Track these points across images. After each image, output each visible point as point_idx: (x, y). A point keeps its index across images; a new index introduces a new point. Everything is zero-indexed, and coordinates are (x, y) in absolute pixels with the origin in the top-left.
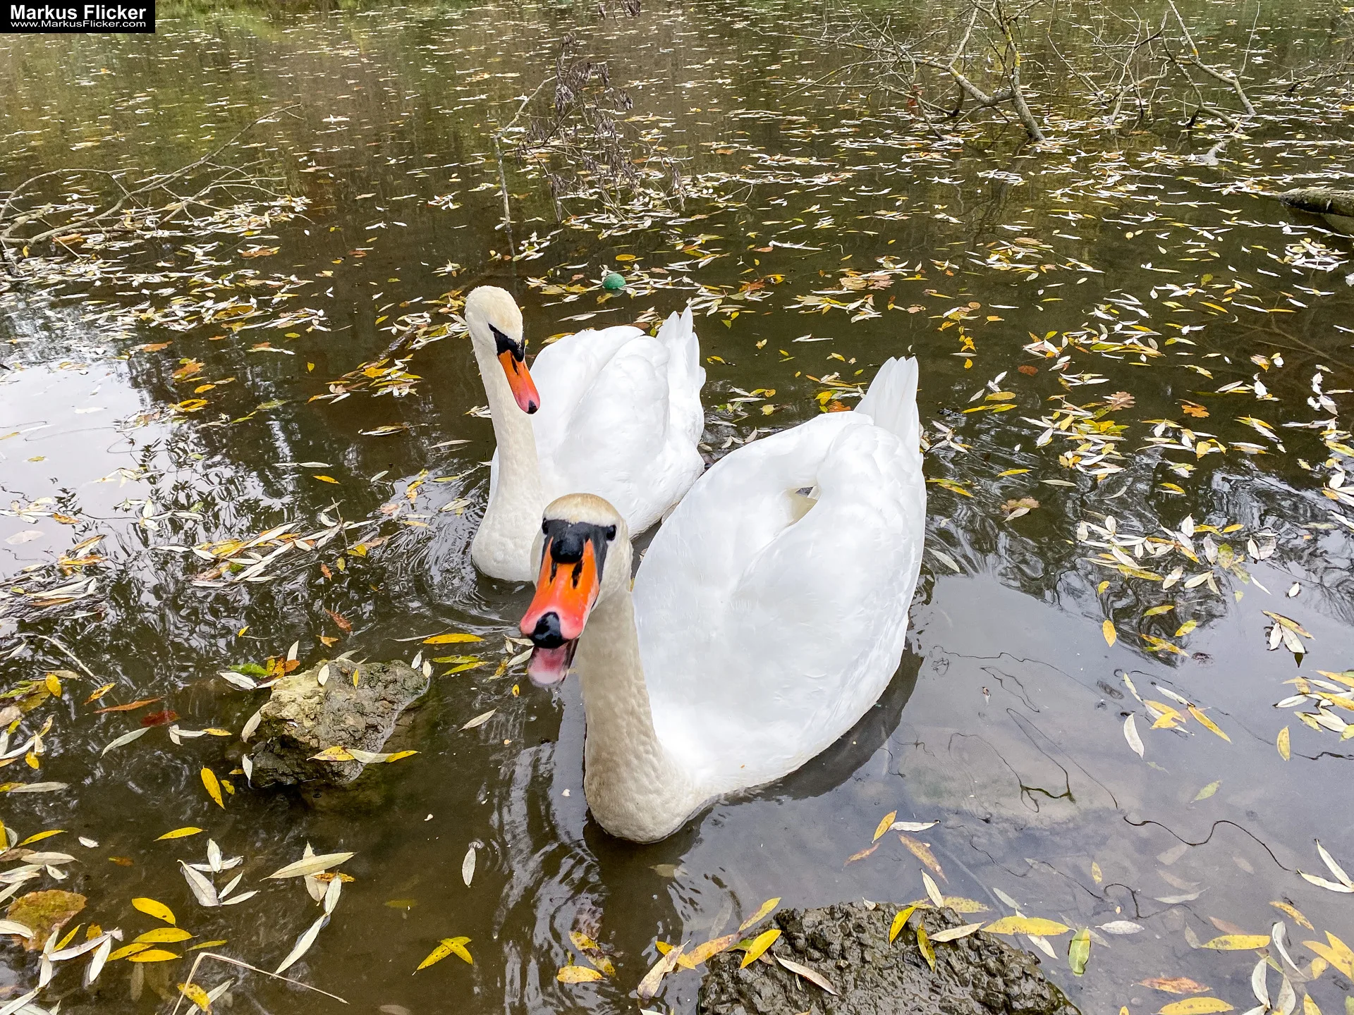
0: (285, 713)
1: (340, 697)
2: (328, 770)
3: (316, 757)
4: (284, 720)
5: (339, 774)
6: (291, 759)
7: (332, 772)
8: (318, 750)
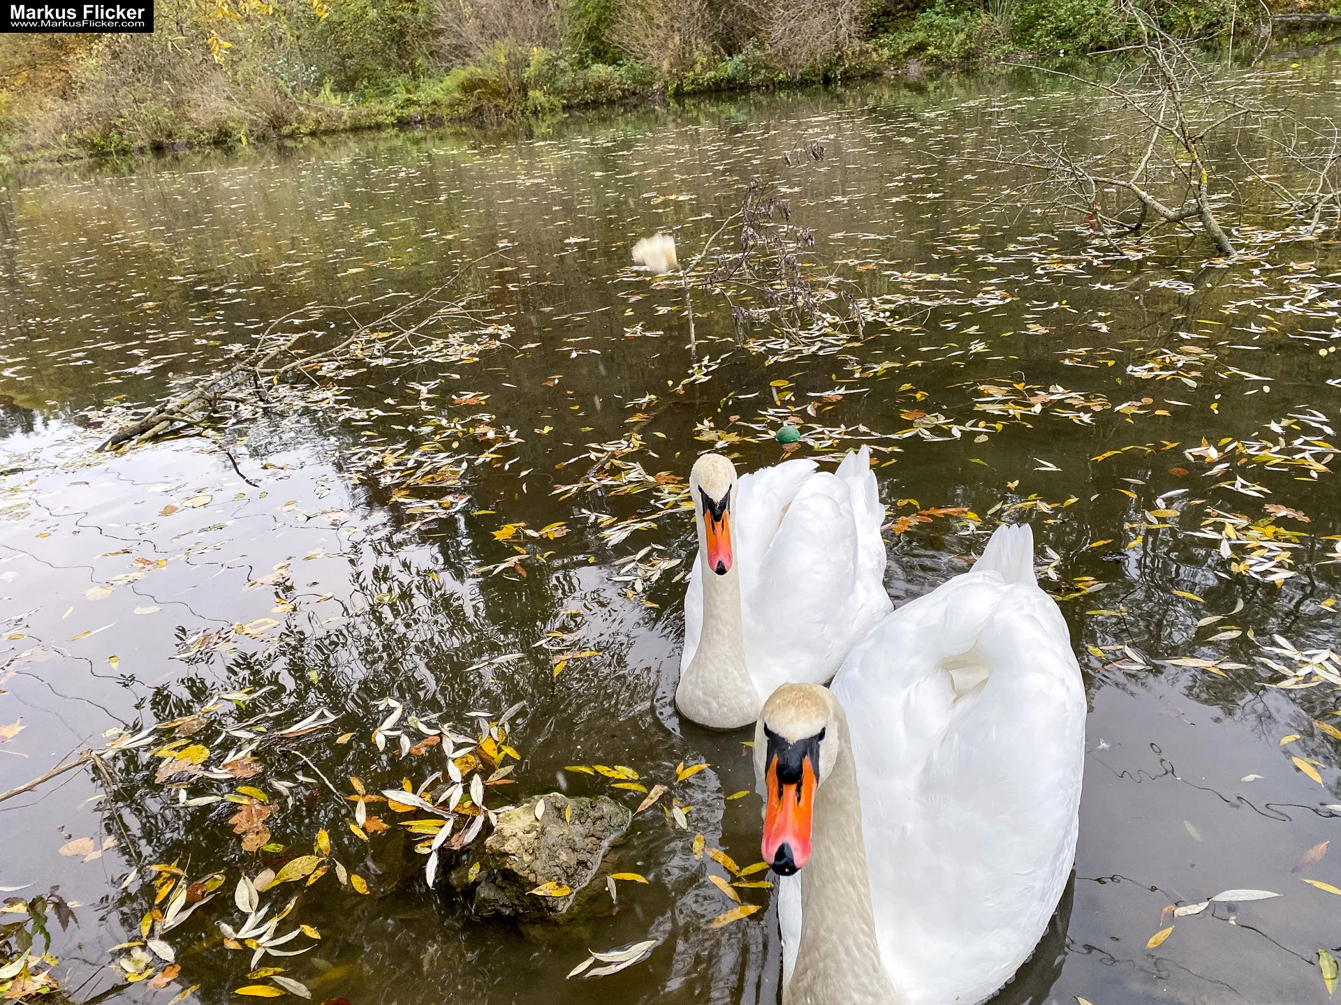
0: (508, 847)
1: (555, 831)
2: (544, 904)
3: (534, 892)
4: (506, 854)
5: (553, 909)
6: (512, 890)
7: (547, 906)
8: (536, 885)
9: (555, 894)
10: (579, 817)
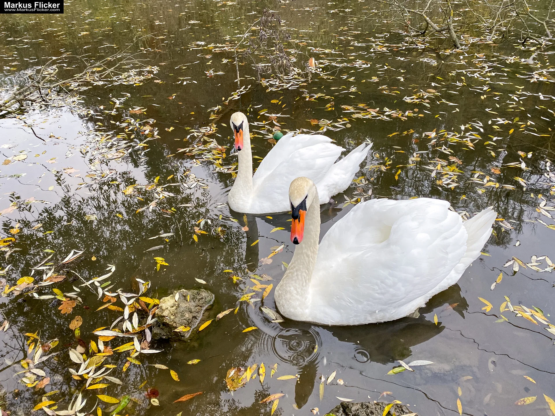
0: (165, 314)
1: (183, 305)
2: (179, 334)
5: (183, 336)
6: (166, 330)
8: (176, 328)
9: (184, 330)
10: (193, 299)
